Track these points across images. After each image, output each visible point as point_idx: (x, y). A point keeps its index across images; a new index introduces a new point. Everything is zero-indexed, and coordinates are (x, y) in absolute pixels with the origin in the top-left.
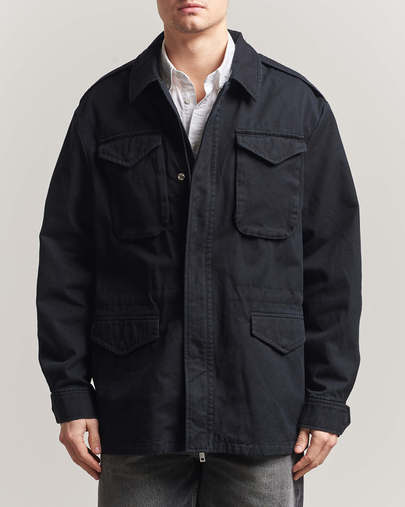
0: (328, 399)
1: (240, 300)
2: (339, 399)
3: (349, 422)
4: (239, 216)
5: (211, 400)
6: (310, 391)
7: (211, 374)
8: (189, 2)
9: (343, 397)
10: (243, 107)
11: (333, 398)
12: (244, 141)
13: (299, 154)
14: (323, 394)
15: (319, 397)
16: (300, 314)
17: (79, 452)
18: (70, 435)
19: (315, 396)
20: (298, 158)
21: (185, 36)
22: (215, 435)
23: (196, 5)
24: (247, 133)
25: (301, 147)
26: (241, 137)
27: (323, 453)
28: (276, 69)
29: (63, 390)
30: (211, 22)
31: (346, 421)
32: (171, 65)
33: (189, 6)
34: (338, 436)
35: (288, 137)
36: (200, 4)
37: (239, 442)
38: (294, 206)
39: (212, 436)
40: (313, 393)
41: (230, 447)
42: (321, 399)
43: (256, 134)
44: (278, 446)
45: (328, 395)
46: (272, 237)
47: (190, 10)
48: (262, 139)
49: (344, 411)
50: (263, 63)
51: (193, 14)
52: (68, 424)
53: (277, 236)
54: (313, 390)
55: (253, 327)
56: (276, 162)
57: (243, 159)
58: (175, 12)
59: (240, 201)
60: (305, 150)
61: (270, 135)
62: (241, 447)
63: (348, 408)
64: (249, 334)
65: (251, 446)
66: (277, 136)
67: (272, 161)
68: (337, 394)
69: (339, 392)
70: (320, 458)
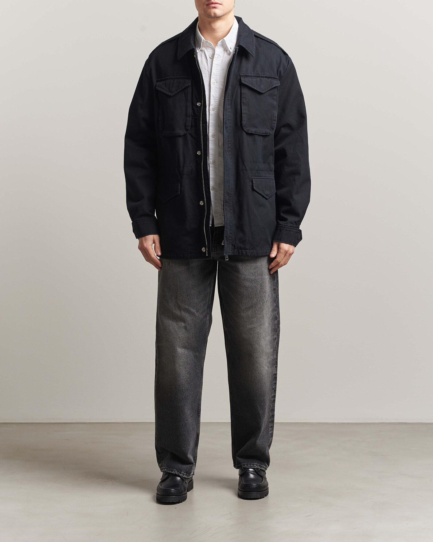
0: (289, 225)
1: (246, 170)
2: (295, 226)
3: (301, 239)
4: (244, 123)
5: (231, 226)
6: (279, 221)
7: (231, 211)
8: (213, 1)
9: (297, 225)
10: (244, 61)
11: (292, 225)
12: (244, 81)
13: (275, 87)
14: (286, 223)
15: (284, 224)
16: (272, 176)
17: (150, 254)
18: (145, 245)
19: (282, 224)
20: (275, 89)
21: (210, 20)
22: (232, 245)
23: (216, 3)
24: (246, 76)
25: (277, 83)
26: (243, 78)
27: (286, 258)
28: (261, 38)
29: (139, 220)
30: (225, 12)
31: (299, 238)
32: (202, 37)
33: (213, 3)
34: (295, 247)
35: (269, 78)
36: (219, 2)
37: (245, 249)
38: (274, 117)
39: (231, 246)
40: (281, 222)
41: (240, 252)
42: (285, 225)
43: (251, 76)
44: (265, 250)
45: (289, 223)
46: (262, 133)
47: (213, 5)
48: (255, 79)
49: (298, 232)
50: (255, 36)
51: (215, 8)
52: (143, 238)
53: (265, 133)
54: (280, 221)
55: (254, 185)
56: (263, 92)
57: (245, 91)
58: (205, 6)
59: (244, 114)
60: (279, 84)
61: (259, 77)
62: (246, 252)
63: (301, 231)
64: (251, 189)
65: (251, 251)
66: (263, 77)
67: (260, 91)
68: (294, 223)
69: (295, 222)
70: (284, 260)
